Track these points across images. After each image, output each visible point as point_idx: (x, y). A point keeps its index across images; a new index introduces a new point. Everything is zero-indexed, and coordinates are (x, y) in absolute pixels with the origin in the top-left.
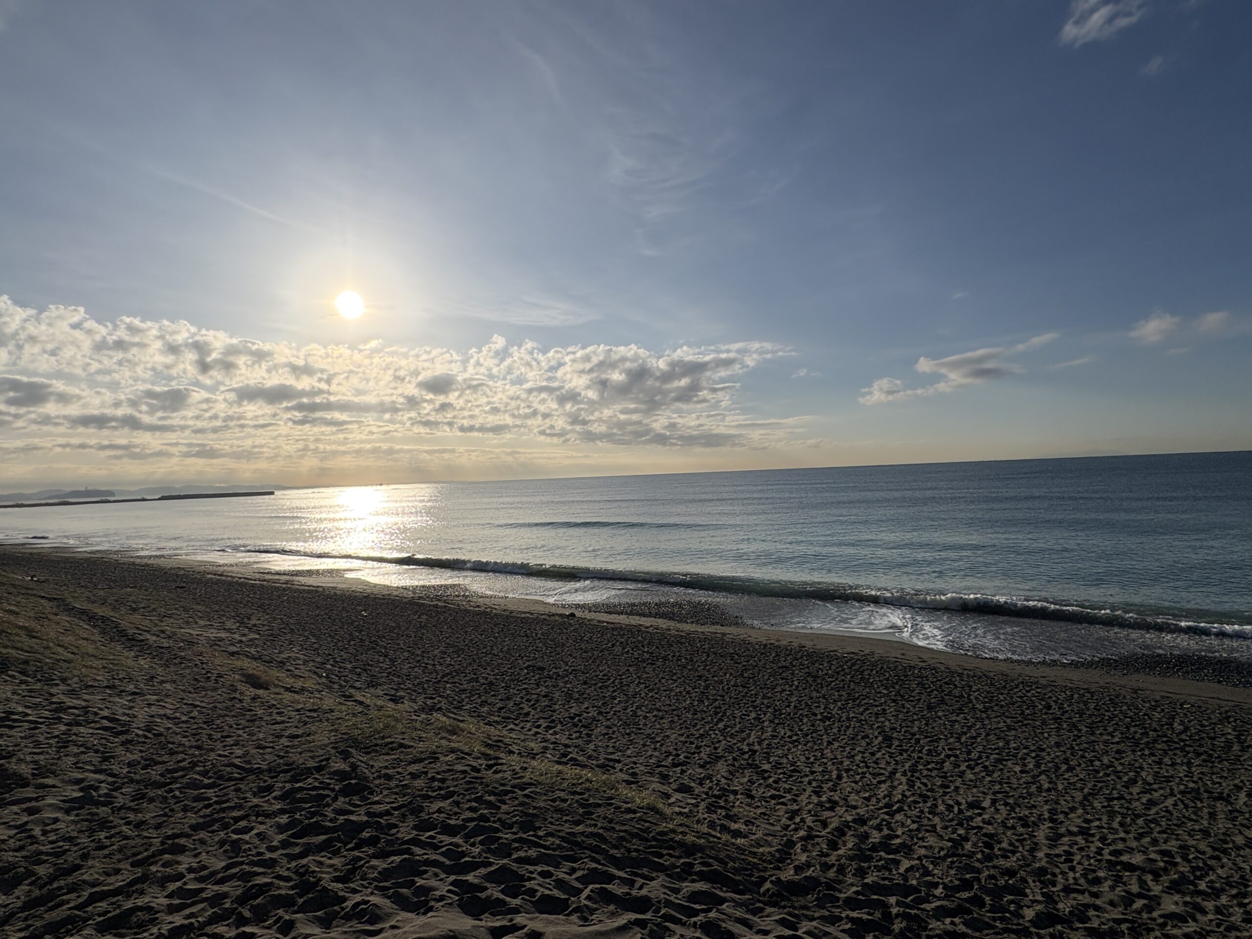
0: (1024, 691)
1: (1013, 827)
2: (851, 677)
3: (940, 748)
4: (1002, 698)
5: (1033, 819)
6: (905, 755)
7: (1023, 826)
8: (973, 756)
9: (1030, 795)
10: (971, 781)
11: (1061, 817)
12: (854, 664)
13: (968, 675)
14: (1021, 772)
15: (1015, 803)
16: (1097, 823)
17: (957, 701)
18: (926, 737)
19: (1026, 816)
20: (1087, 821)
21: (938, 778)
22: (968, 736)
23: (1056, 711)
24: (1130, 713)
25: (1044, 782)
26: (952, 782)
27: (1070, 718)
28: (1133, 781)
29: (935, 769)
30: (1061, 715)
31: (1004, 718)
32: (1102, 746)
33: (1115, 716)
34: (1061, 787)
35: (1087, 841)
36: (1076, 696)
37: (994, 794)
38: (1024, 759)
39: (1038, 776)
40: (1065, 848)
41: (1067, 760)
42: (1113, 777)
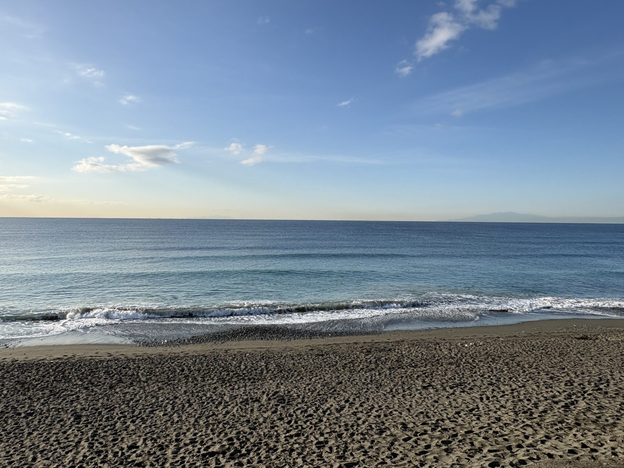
0: (170, 363)
1: (155, 453)
2: (55, 378)
3: (115, 414)
4: (157, 370)
5: (166, 443)
6: (89, 426)
7: (160, 450)
8: (136, 413)
9: (166, 428)
10: (133, 430)
11: (182, 437)
12: (57, 367)
13: (139, 359)
14: (164, 415)
15: (157, 437)
16: (200, 434)
17: (130, 379)
18: (106, 409)
19: (163, 443)
20: (195, 434)
21: (110, 436)
22: (134, 400)
23: (186, 372)
24: (223, 365)
25: (175, 417)
26: (120, 435)
27: (194, 374)
28: (220, 403)
29: (109, 430)
30: (189, 373)
31: (157, 383)
32: (207, 387)
33: (215, 368)
34: (184, 418)
35: (193, 446)
36: (198, 360)
37: (146, 435)
38: (166, 406)
39: (172, 415)
40: (182, 455)
41: (189, 400)
42: (211, 404)
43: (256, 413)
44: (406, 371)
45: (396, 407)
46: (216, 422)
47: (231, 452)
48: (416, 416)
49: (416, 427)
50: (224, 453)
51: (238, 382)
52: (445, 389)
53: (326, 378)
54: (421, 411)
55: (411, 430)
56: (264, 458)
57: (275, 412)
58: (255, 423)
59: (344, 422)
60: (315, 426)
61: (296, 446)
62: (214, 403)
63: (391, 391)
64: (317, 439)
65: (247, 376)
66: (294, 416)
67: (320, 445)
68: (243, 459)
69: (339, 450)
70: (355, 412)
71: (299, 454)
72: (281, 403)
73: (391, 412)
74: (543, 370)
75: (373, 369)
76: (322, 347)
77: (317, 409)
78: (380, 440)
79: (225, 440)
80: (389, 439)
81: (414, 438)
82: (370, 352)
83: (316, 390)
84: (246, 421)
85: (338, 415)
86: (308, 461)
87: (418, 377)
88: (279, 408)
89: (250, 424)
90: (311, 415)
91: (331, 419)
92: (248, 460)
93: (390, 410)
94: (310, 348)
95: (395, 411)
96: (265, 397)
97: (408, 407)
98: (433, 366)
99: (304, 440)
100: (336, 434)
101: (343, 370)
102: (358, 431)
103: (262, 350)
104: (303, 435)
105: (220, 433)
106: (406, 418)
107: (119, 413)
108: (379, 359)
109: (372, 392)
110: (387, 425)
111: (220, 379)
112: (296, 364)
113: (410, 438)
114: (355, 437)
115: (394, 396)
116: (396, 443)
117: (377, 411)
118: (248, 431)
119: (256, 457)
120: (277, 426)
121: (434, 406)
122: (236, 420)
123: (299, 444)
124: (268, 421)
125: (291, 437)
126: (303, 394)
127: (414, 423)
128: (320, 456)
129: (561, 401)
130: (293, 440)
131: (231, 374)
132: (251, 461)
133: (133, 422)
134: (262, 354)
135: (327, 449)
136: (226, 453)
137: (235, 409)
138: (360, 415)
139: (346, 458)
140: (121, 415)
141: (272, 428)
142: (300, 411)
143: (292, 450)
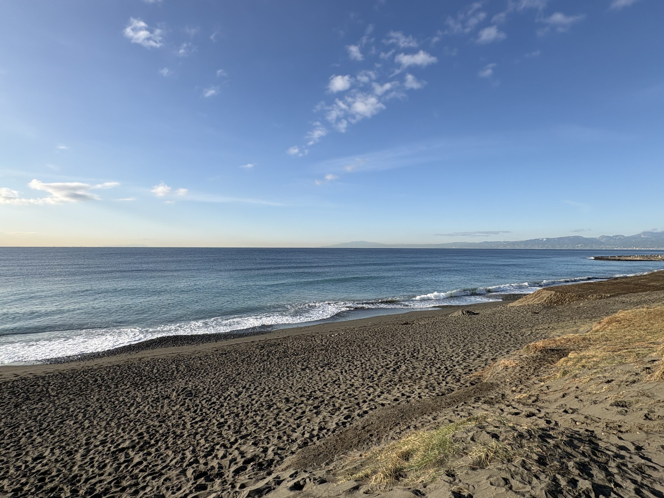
0: (83, 376)
1: (62, 459)
3: (20, 431)
4: (69, 384)
5: (75, 448)
7: (68, 456)
8: (44, 426)
9: (76, 435)
10: (39, 443)
11: (92, 440)
13: (49, 376)
14: (74, 424)
15: (66, 444)
16: (111, 434)
17: (38, 395)
18: (10, 427)
19: (72, 449)
20: (106, 436)
21: (13, 452)
22: (42, 415)
23: (100, 382)
24: (136, 371)
25: (86, 423)
26: (24, 450)
27: (107, 383)
28: (132, 404)
29: (12, 446)
30: (102, 383)
31: (68, 396)
32: (120, 393)
33: (129, 375)
34: (95, 423)
35: (104, 447)
36: (111, 370)
37: (54, 444)
38: (77, 415)
39: (83, 422)
40: (91, 456)
41: (101, 406)
42: (123, 406)
43: (166, 408)
44: (290, 359)
45: (282, 387)
46: (128, 421)
47: (140, 445)
48: (296, 391)
49: (296, 400)
50: (133, 447)
51: (150, 384)
52: (317, 369)
53: (228, 372)
54: (300, 387)
55: (292, 402)
56: (171, 444)
57: (184, 404)
58: (165, 417)
59: (241, 404)
60: (217, 411)
61: (201, 429)
62: (126, 405)
63: (279, 374)
64: (218, 421)
65: (159, 378)
66: (200, 406)
67: (220, 425)
68: (152, 448)
69: (236, 426)
70: (250, 395)
71: (202, 436)
72: (189, 396)
73: (278, 391)
74: (381, 347)
75: (265, 360)
76: (226, 347)
77: (220, 397)
78: (268, 413)
79: (136, 436)
80: (275, 412)
81: (294, 408)
82: (264, 347)
83: (219, 382)
84: (157, 416)
85: (236, 399)
86: (210, 440)
87: (299, 362)
88: (187, 401)
89: (160, 418)
90: (214, 403)
91: (230, 403)
92: (156, 449)
93: (277, 390)
94: (215, 349)
95: (281, 389)
96: (174, 394)
97: (290, 386)
98: (309, 353)
99: (208, 424)
100: (234, 414)
101: (242, 364)
102: (251, 409)
103: (173, 355)
104: (207, 420)
105: (131, 431)
106: (289, 394)
107: (24, 429)
108: (270, 352)
109: (264, 378)
110: (274, 401)
111: (133, 384)
112: (203, 363)
113: (291, 408)
114: (249, 414)
115: (281, 379)
116: (280, 414)
117: (267, 392)
118: (158, 424)
119: (164, 445)
120: (185, 416)
121: (309, 382)
122: (147, 417)
123: (203, 427)
124: (177, 413)
125: (196, 423)
126: (208, 386)
127: (294, 397)
128: (220, 434)
129: (391, 367)
130: (198, 425)
131: (144, 378)
132: (159, 449)
133: (40, 435)
134: (173, 358)
135: (226, 427)
136: (136, 446)
137: (147, 408)
138: (254, 397)
139: (241, 432)
140: (27, 430)
141: (180, 418)
142: (205, 400)
143: (197, 433)
